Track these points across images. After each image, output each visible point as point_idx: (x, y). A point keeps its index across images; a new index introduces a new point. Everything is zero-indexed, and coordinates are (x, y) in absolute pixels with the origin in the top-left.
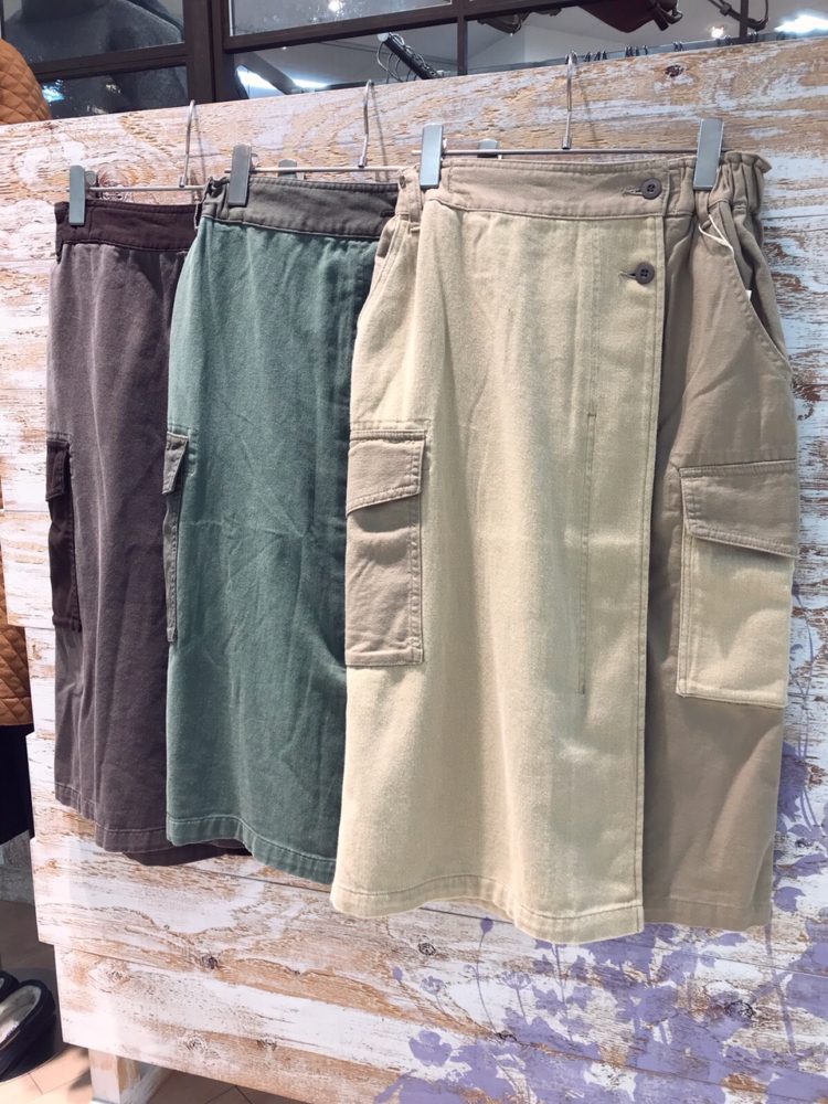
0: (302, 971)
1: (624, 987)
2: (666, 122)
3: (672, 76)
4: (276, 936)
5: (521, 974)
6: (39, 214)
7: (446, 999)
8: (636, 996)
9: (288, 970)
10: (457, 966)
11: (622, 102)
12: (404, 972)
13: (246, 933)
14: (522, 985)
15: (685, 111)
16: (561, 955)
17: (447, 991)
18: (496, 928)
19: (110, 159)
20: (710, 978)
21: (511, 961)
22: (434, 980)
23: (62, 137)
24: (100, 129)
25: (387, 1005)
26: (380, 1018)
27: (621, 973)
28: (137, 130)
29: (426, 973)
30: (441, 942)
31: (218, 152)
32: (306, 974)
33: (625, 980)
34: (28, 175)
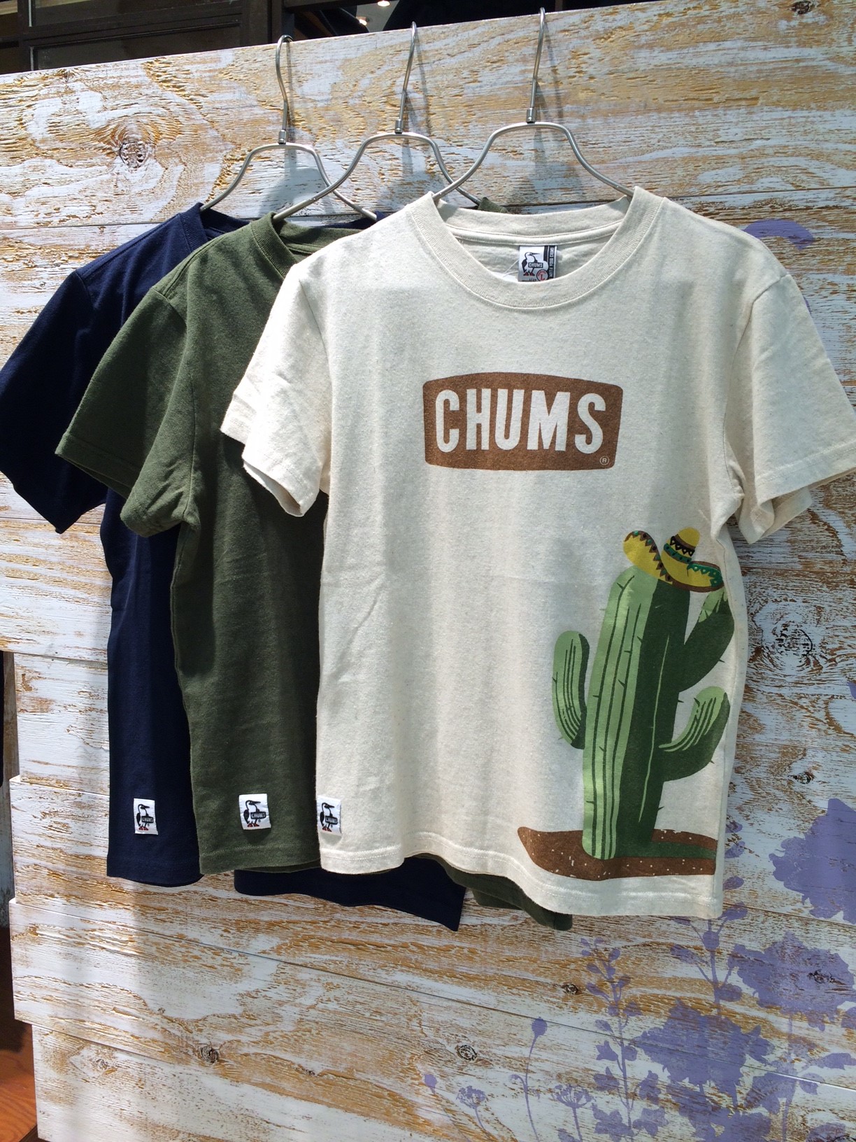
0: (318, 1071)
1: (704, 1112)
2: (790, 68)
3: (800, 13)
4: (287, 1027)
5: (579, 1089)
6: (47, 175)
7: (487, 1115)
8: (719, 1124)
9: (300, 1069)
10: (501, 1075)
11: (739, 44)
12: (438, 1079)
13: (253, 1022)
14: (580, 1103)
15: (815, 54)
16: (628, 1069)
17: (489, 1104)
18: (548, 1031)
19: (130, 111)
20: (811, 1106)
21: (567, 1073)
22: (475, 1091)
23: (77, 86)
24: (120, 77)
25: (417, 1117)
26: (408, 1134)
27: (702, 1095)
28: (162, 78)
29: (464, 1081)
30: (484, 1045)
31: (255, 103)
32: (321, 1075)
33: (705, 1104)
34: (37, 130)
